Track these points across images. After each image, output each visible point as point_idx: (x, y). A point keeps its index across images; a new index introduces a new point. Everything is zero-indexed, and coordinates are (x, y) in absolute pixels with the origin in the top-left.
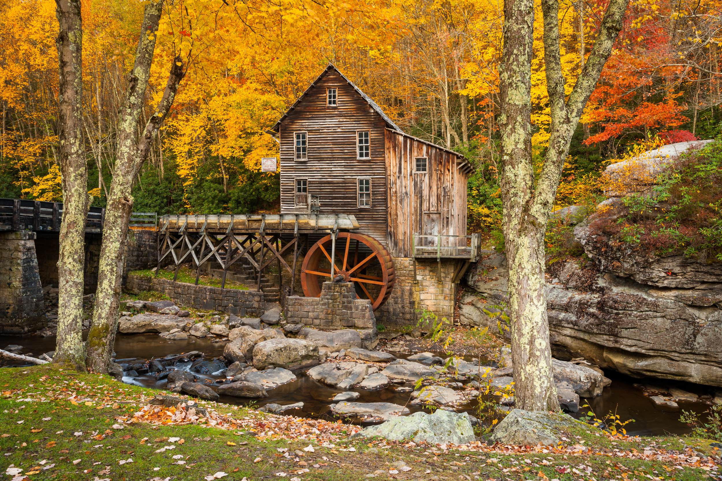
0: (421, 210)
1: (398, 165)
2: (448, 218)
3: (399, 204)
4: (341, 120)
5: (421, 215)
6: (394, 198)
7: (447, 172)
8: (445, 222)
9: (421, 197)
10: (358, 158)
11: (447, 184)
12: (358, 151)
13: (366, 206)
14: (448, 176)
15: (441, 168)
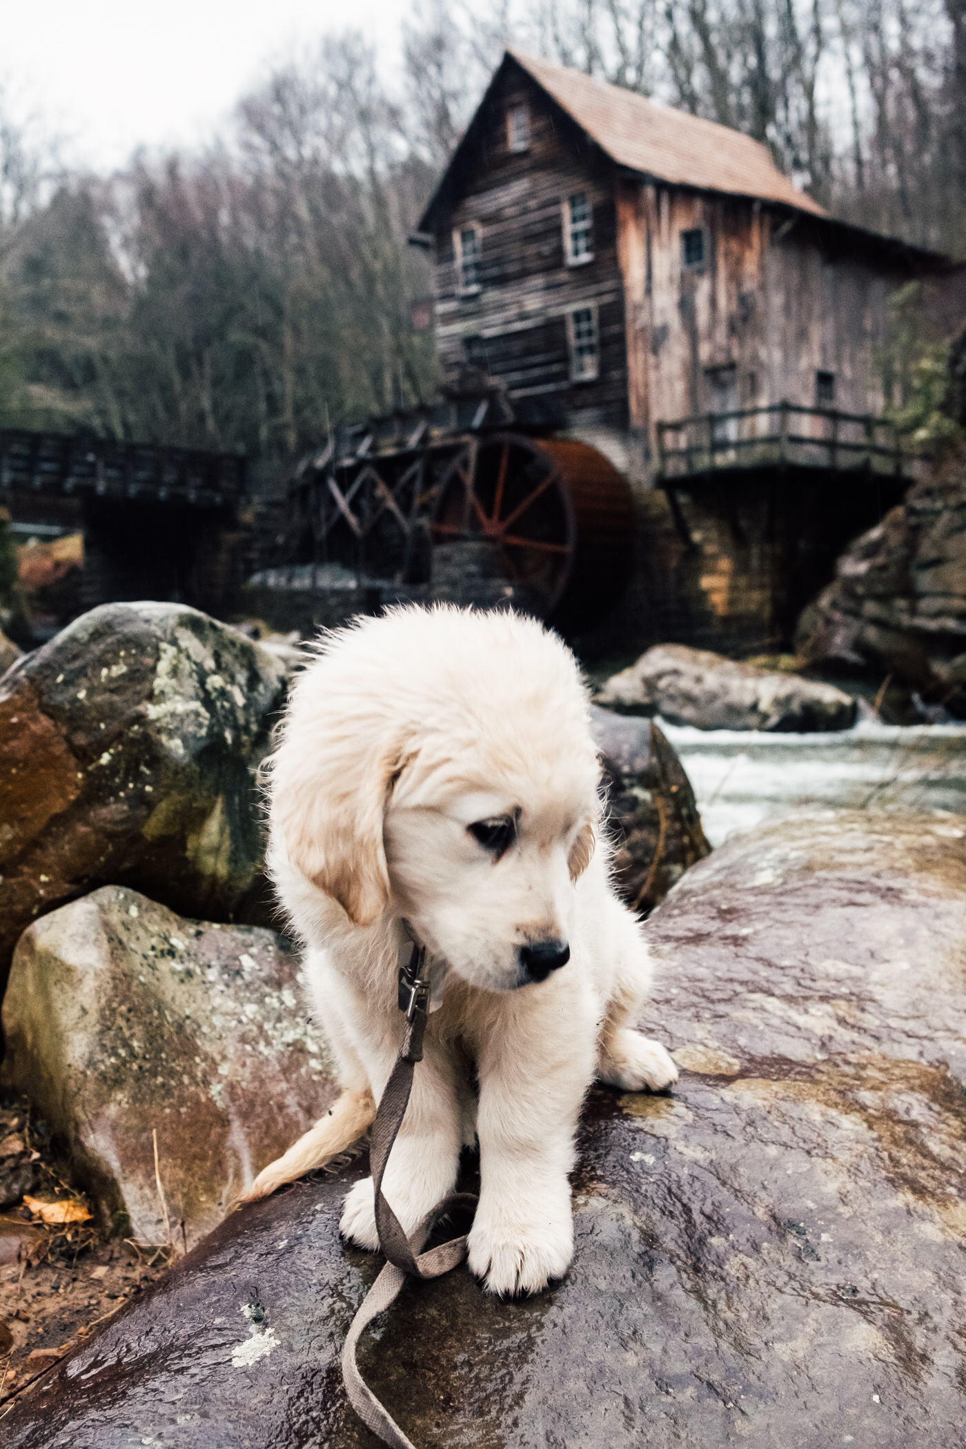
0: (695, 363)
1: (644, 262)
2: (752, 375)
4: (535, 178)
5: (696, 375)
6: (640, 344)
9: (695, 330)
10: (571, 260)
11: (749, 285)
12: (568, 244)
13: (590, 374)
14: (750, 265)
15: (734, 246)
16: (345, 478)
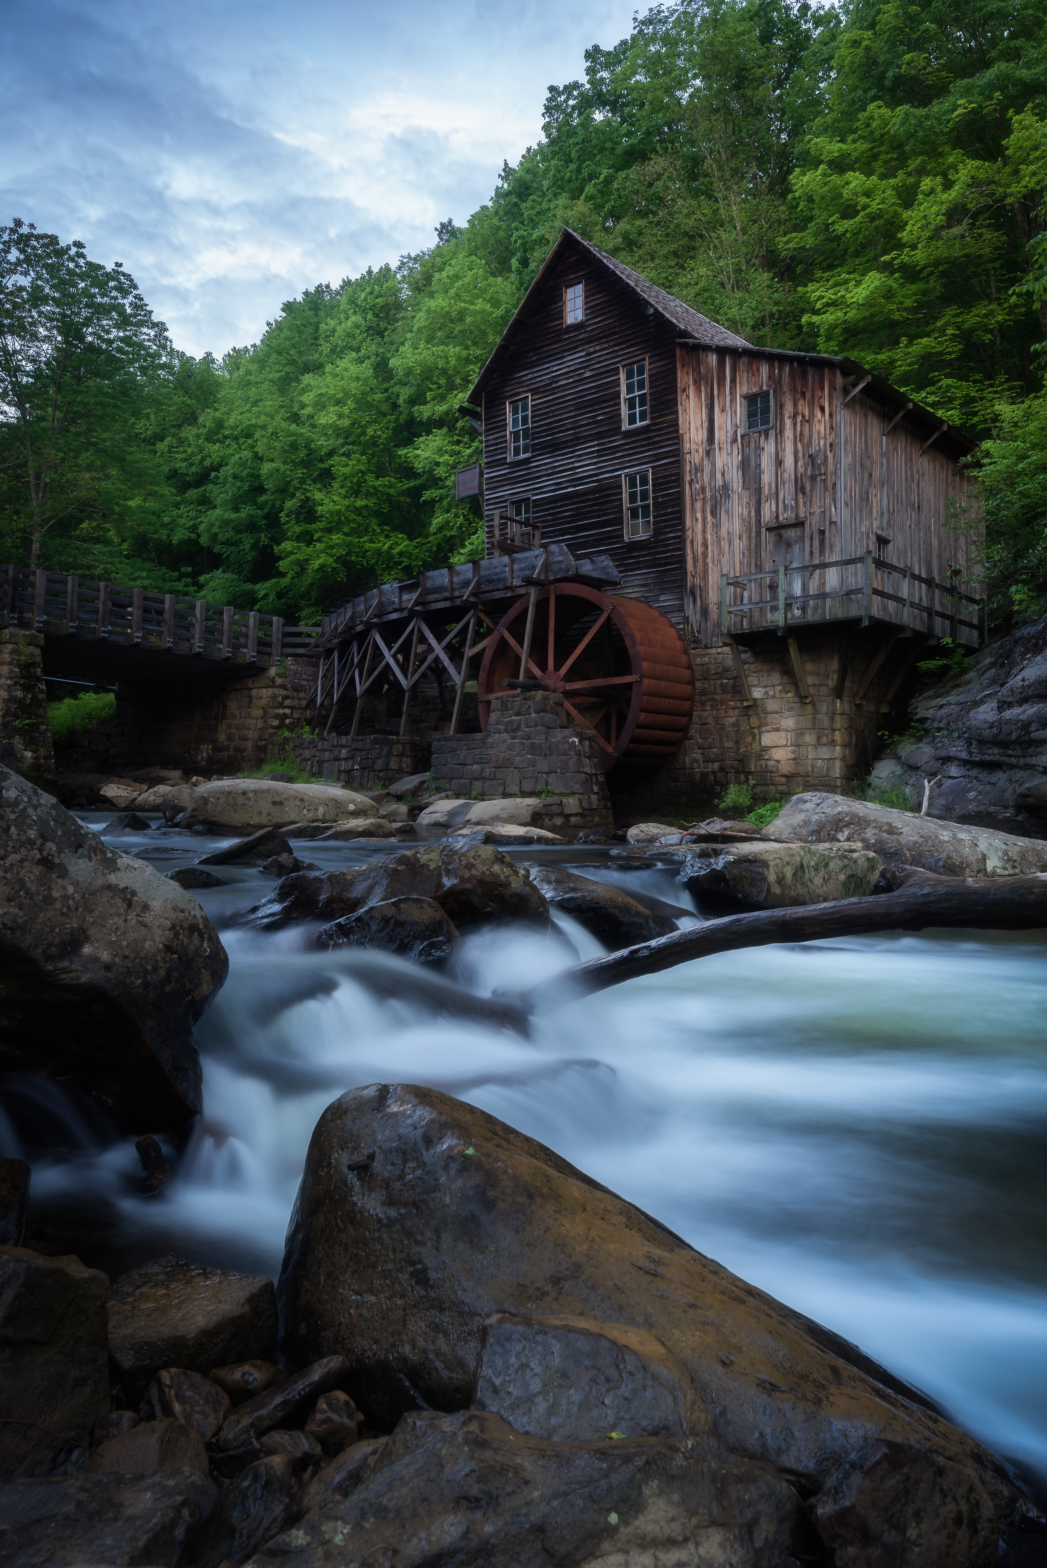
0: (758, 521)
1: (705, 425)
2: (822, 532)
3: (709, 517)
4: (592, 350)
5: (759, 533)
6: (699, 505)
7: (819, 414)
8: (816, 544)
9: (759, 491)
10: (625, 426)
11: (819, 444)
12: (624, 411)
13: (642, 535)
14: (820, 425)
15: (804, 408)
16: (391, 631)
